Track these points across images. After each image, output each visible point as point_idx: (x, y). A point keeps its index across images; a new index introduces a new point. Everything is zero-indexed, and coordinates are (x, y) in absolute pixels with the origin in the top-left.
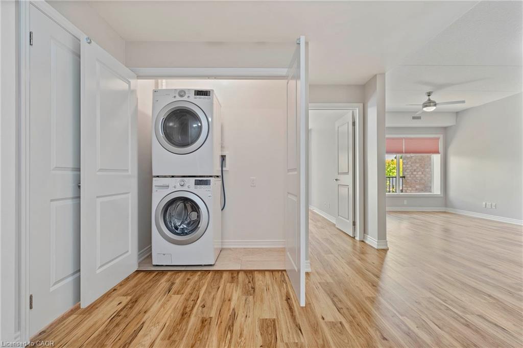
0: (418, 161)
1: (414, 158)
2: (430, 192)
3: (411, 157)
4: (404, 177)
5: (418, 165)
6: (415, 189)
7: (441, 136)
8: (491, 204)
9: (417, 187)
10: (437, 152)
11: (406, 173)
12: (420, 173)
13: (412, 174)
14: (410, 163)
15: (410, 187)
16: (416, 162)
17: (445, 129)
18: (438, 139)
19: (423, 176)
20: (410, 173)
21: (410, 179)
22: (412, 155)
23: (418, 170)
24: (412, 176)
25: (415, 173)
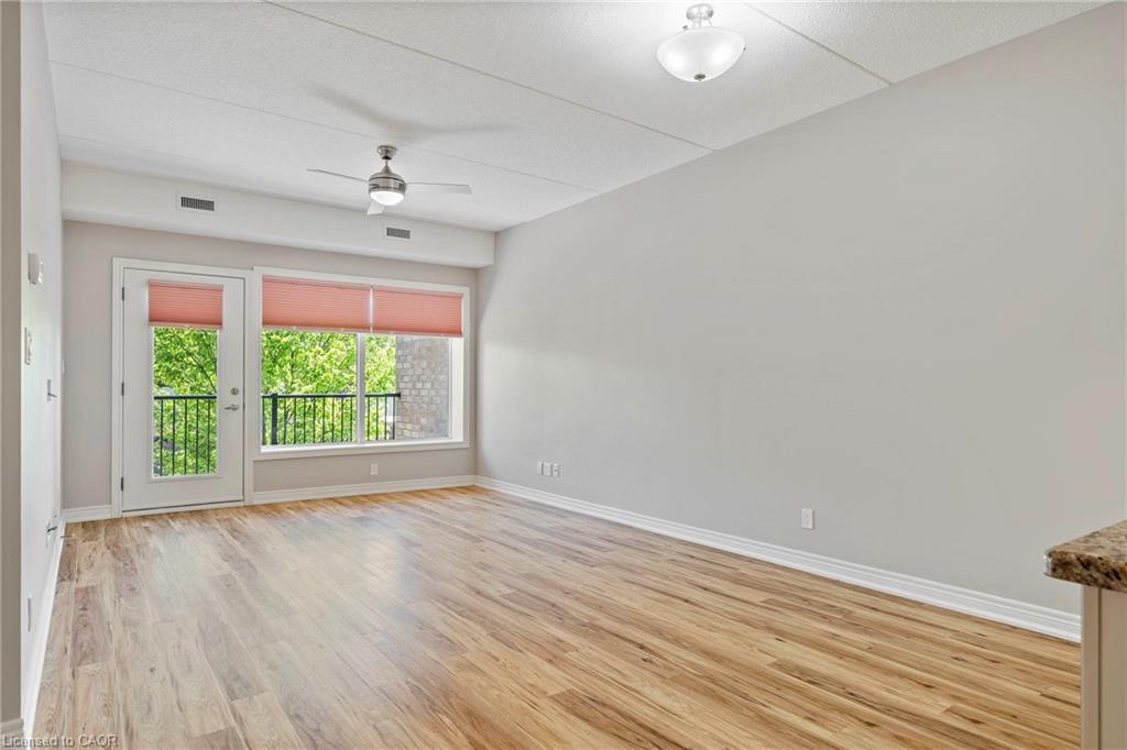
0: (424, 352)
1: (417, 346)
2: (447, 436)
3: (413, 343)
4: (399, 395)
5: (424, 364)
6: (418, 427)
7: (466, 291)
8: (552, 466)
9: (423, 421)
10: (457, 333)
11: (402, 385)
12: (428, 385)
13: (414, 388)
14: (410, 358)
15: (410, 422)
16: (421, 357)
17: (475, 274)
18: (459, 297)
19: (433, 392)
20: (410, 385)
21: (409, 399)
22: (416, 337)
23: (424, 377)
24: (413, 392)
25: (419, 385)
